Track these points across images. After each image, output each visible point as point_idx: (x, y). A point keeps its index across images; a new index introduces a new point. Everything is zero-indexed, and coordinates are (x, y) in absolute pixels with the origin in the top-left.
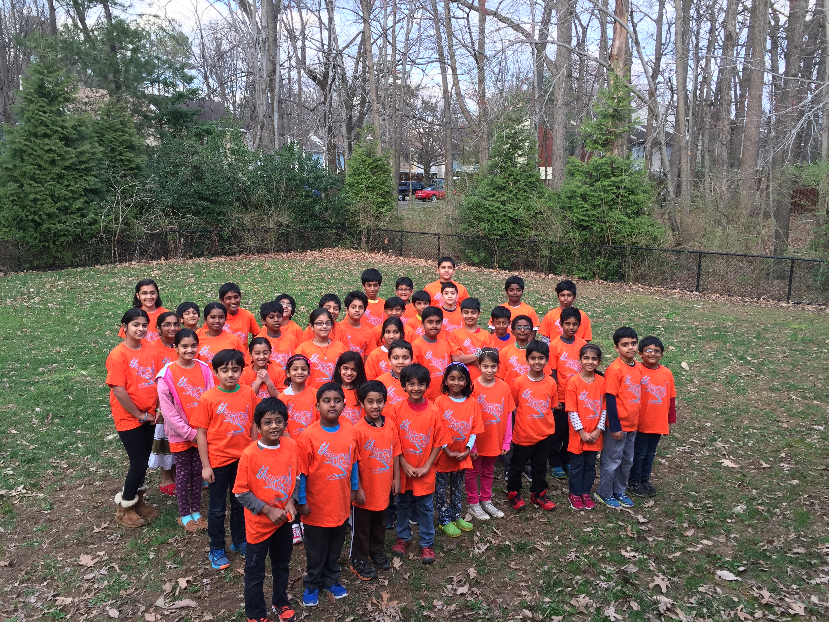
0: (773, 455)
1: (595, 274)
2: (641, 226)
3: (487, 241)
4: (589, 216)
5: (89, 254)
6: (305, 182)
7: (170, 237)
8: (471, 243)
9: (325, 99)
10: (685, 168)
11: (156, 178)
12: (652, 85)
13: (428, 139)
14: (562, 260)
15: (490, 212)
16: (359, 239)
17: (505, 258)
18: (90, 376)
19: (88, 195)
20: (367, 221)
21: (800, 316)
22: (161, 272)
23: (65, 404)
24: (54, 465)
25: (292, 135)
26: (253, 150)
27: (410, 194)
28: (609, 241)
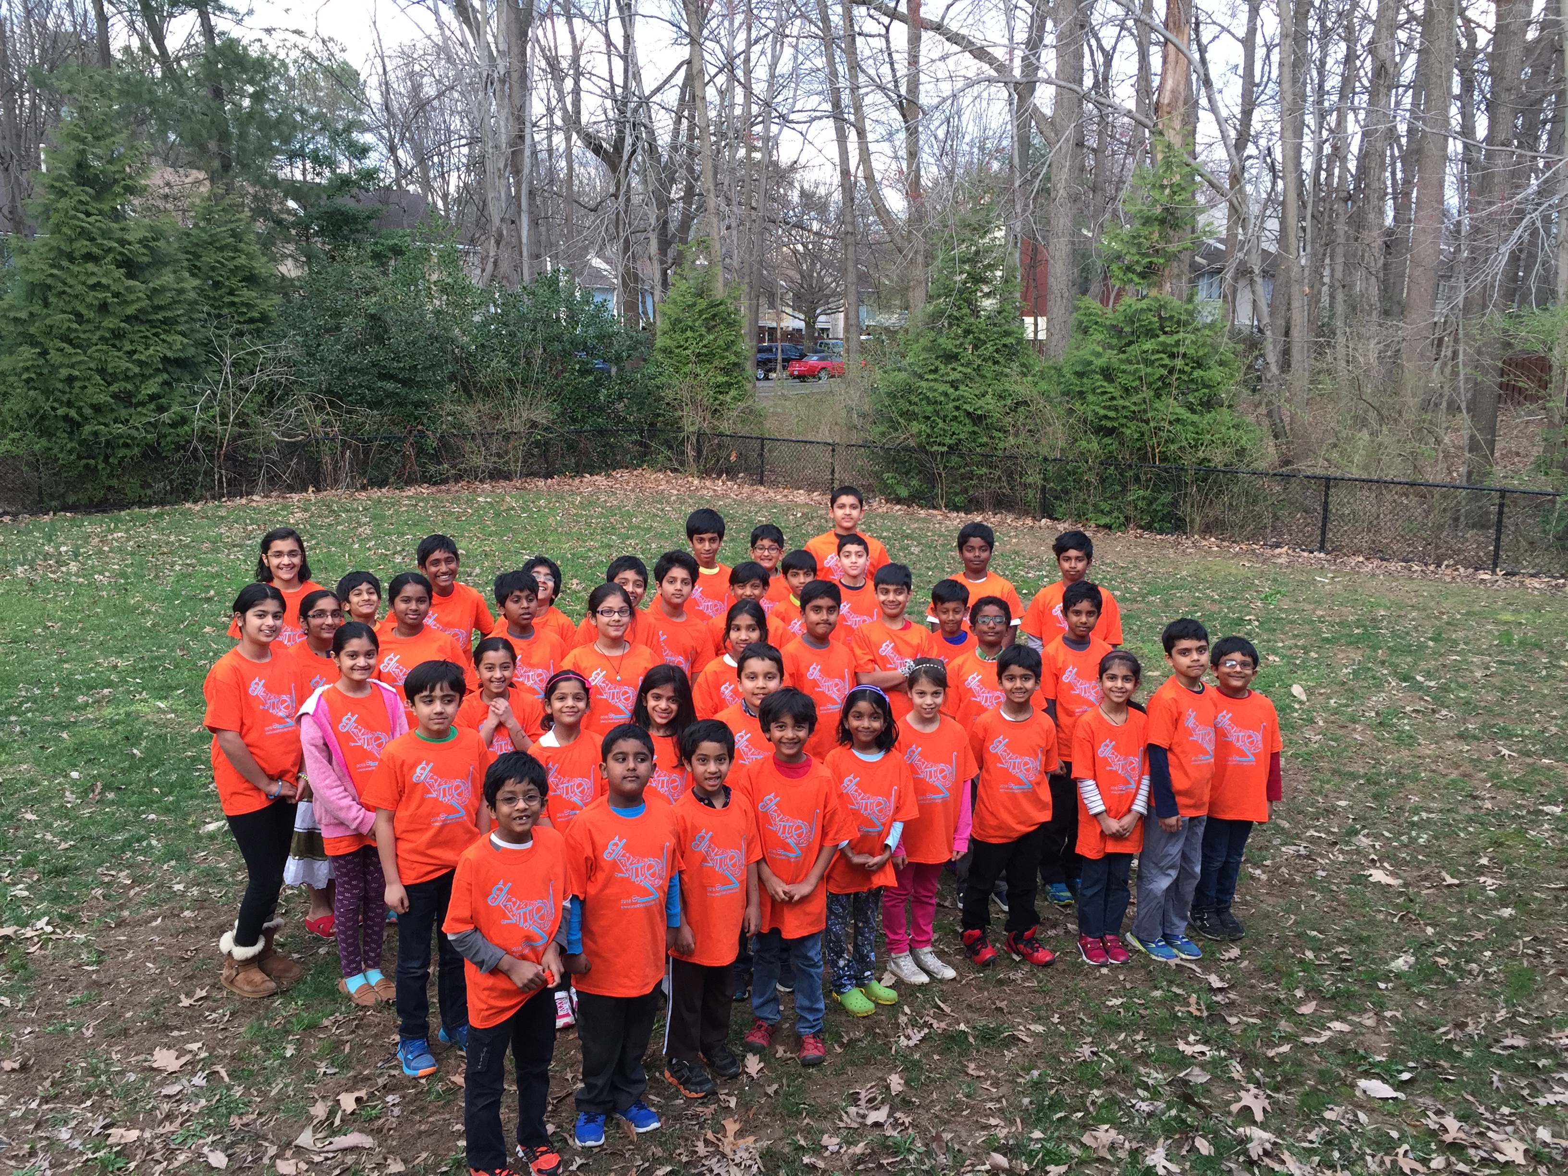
0: (1467, 861)
1: (1127, 519)
2: (1215, 427)
3: (924, 456)
4: (1116, 410)
5: (171, 482)
6: (580, 345)
7: (325, 449)
8: (894, 461)
9: (618, 189)
10: (1299, 318)
11: (298, 338)
12: (1236, 162)
13: (813, 264)
14: (1066, 492)
15: (929, 402)
16: (683, 453)
17: (958, 488)
18: (174, 711)
19: (170, 369)
20: (698, 420)
21: (1517, 598)
22: (308, 515)
23: (127, 764)
24: (106, 879)
25: (555, 257)
26: (481, 285)
27: (779, 367)
28: (1154, 456)
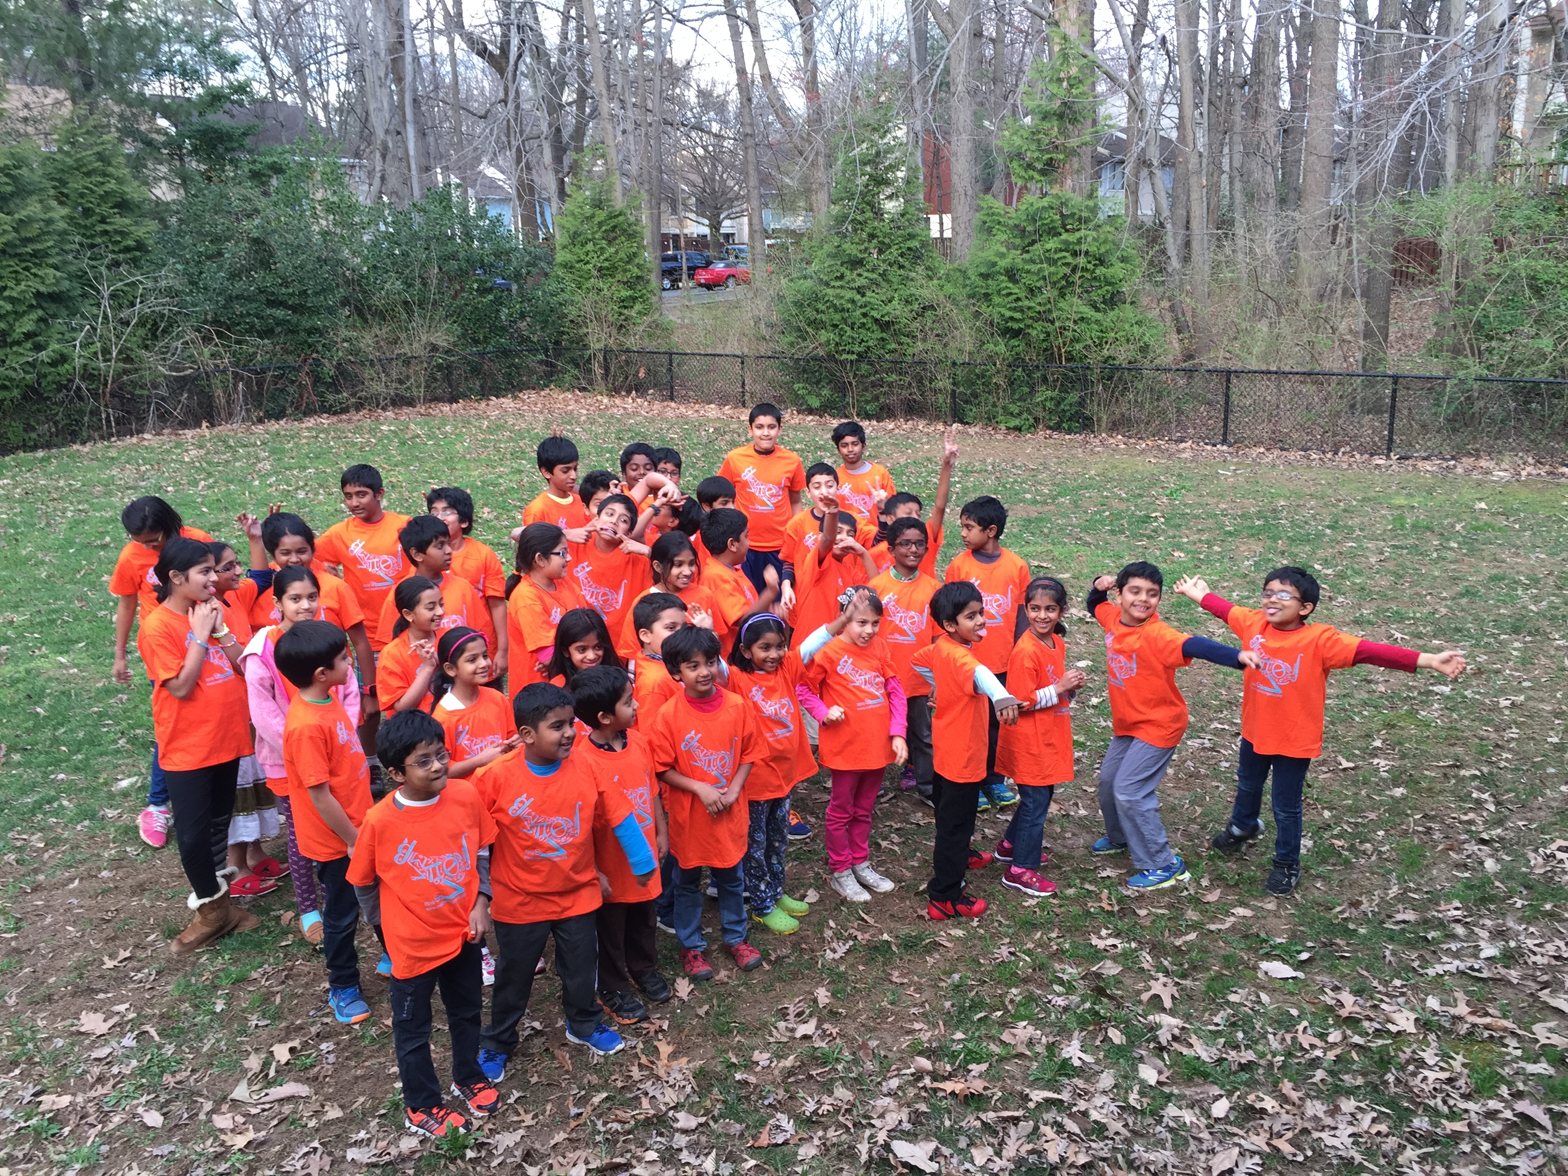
0: (1361, 744)
1: (1037, 420)
2: (1119, 325)
3: (834, 365)
4: (1022, 311)
5: (56, 423)
6: (475, 262)
7: (216, 382)
8: (804, 371)
9: (506, 94)
10: (1198, 210)
11: (178, 266)
12: (1132, 51)
13: (715, 166)
14: (975, 395)
15: (836, 310)
16: (590, 371)
17: (869, 396)
18: (77, 666)
19: (45, 305)
20: (604, 336)
21: (1410, 481)
22: (202, 452)
23: (31, 724)
24: (18, 844)
25: (446, 169)
26: (369, 203)
27: (685, 277)
28: (1060, 355)
